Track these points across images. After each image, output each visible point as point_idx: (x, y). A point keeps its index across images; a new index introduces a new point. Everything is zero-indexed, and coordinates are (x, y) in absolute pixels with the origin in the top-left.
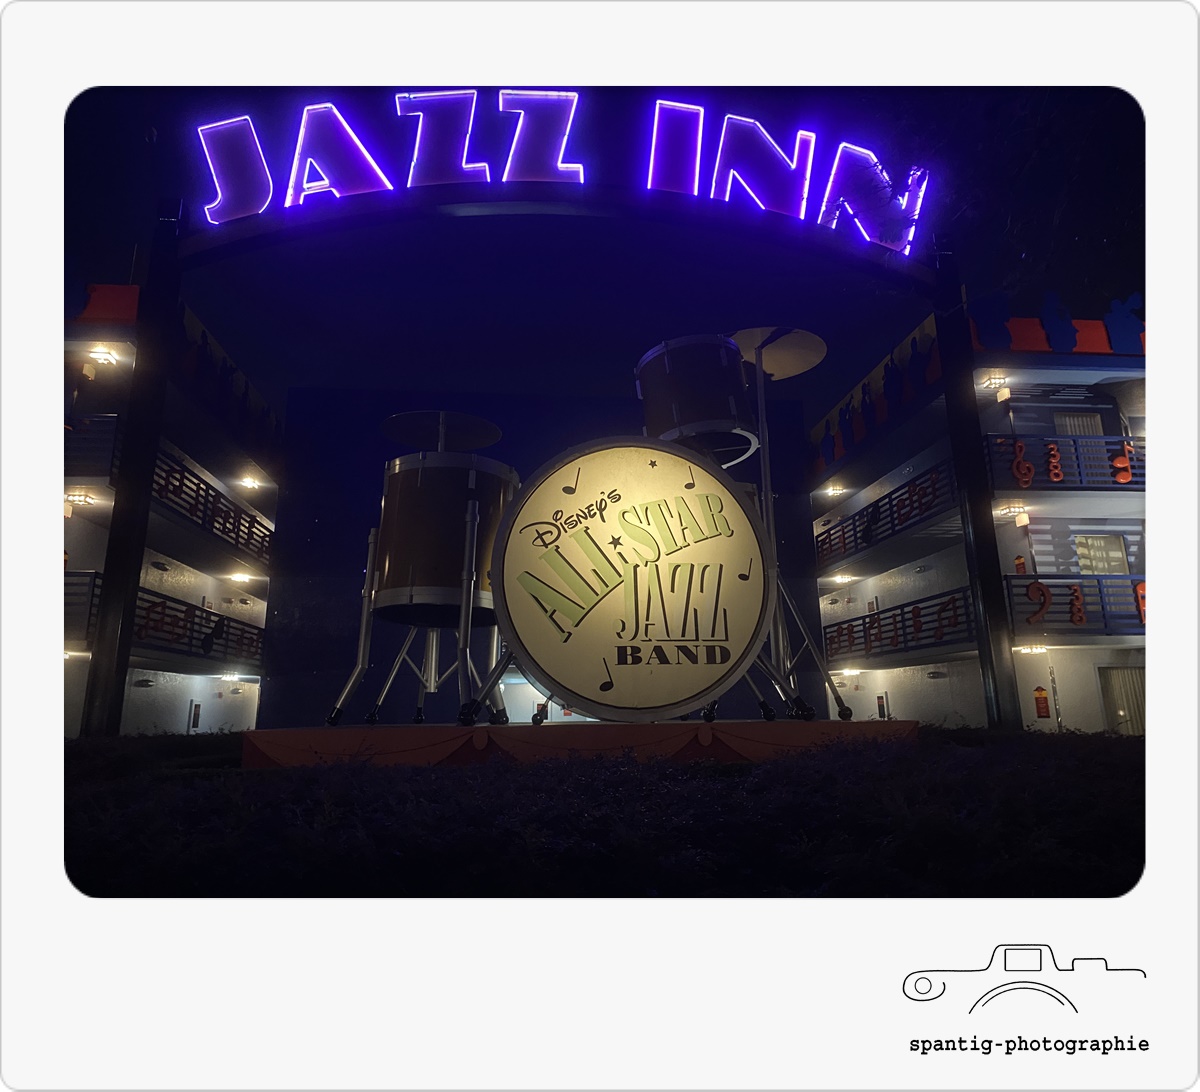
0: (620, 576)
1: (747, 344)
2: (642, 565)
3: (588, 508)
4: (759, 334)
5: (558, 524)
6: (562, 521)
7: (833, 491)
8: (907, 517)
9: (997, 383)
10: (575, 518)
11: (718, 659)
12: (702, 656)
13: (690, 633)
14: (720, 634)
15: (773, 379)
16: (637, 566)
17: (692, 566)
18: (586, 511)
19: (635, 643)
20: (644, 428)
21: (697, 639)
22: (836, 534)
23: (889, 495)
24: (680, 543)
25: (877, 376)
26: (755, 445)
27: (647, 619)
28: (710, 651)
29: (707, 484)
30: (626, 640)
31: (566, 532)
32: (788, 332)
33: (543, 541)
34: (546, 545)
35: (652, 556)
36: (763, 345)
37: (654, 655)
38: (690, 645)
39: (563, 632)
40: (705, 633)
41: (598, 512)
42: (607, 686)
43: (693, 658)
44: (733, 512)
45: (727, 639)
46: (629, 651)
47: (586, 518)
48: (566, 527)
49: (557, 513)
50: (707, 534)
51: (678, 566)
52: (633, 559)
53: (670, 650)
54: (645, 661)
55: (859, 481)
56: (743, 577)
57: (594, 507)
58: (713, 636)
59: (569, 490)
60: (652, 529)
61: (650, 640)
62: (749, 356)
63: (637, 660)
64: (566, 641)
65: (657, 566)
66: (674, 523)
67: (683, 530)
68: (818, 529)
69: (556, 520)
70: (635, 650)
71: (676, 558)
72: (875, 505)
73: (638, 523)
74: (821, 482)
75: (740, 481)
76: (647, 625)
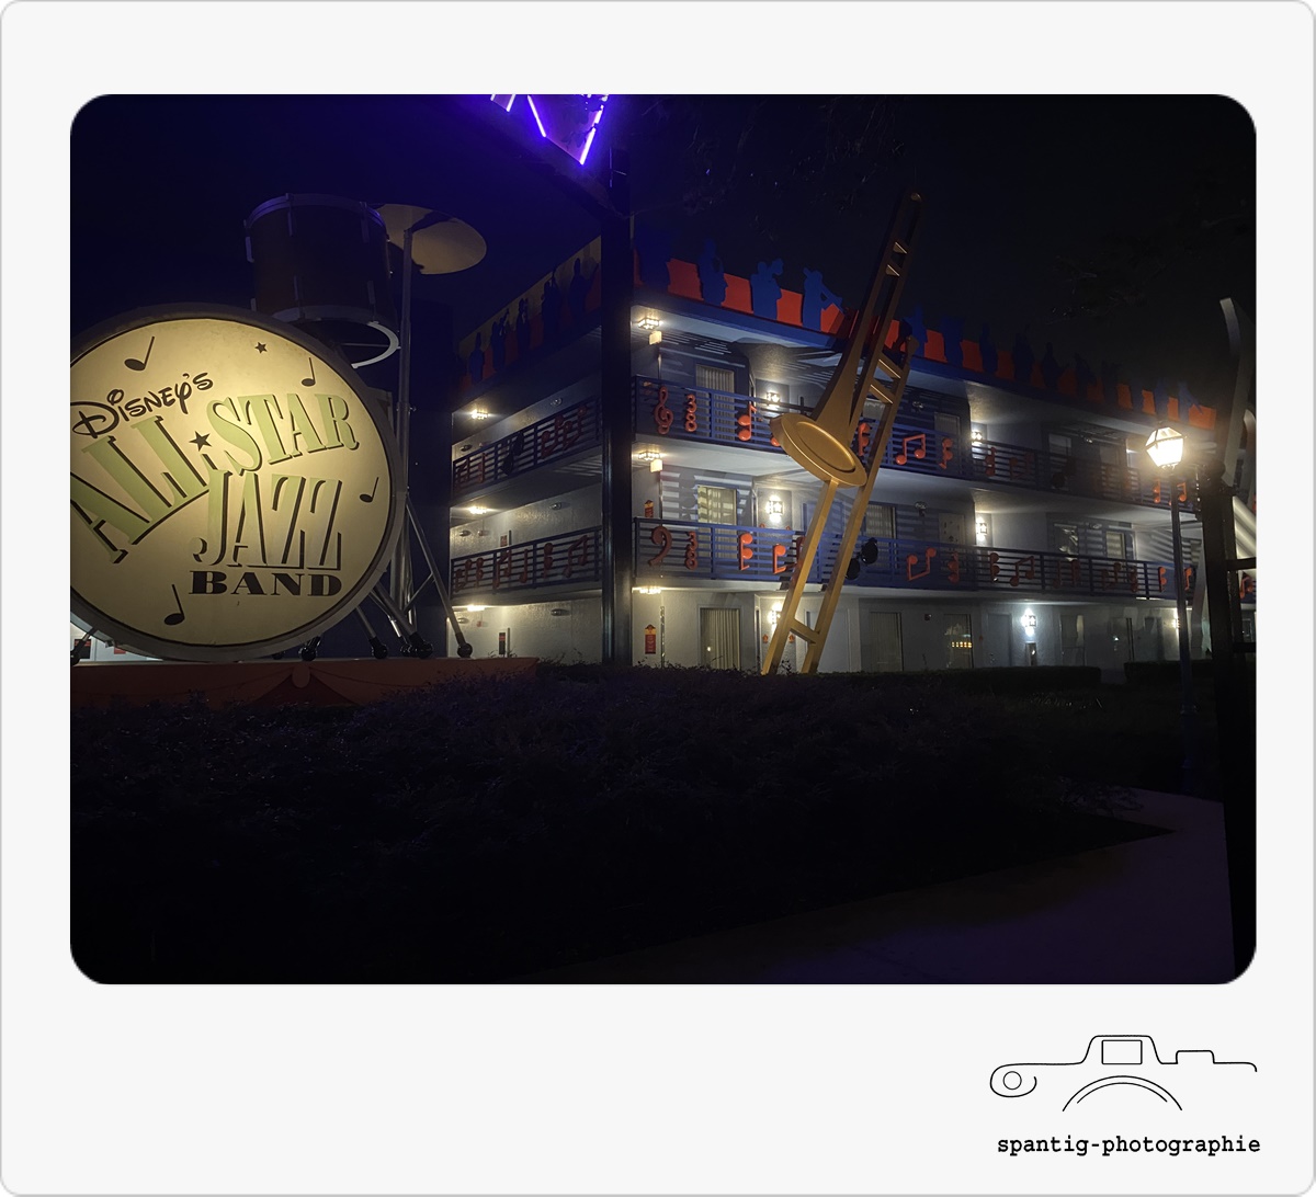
0: (204, 484)
1: (396, 222)
2: (236, 474)
3: (163, 392)
4: (412, 214)
5: (115, 407)
6: (123, 404)
7: (477, 413)
8: (550, 451)
9: (651, 324)
10: (142, 403)
11: (326, 590)
12: (306, 586)
13: (294, 559)
14: (331, 561)
15: (424, 272)
16: (230, 474)
17: (303, 480)
18: (160, 396)
19: (218, 568)
20: (253, 301)
21: (302, 567)
22: (475, 461)
23: (535, 426)
24: (290, 450)
25: (536, 293)
26: (394, 346)
27: (238, 541)
28: (317, 582)
29: (330, 383)
30: (207, 564)
31: (127, 419)
32: (445, 219)
33: (89, 427)
34: (94, 435)
35: (251, 463)
36: (415, 228)
37: (244, 583)
38: (292, 574)
39: (115, 549)
40: (312, 559)
41: (178, 400)
42: (174, 619)
43: (294, 588)
44: (360, 421)
45: (339, 568)
46: (210, 577)
47: (159, 405)
48: (127, 413)
49: (115, 392)
50: (325, 443)
51: (284, 479)
52: (223, 465)
53: (266, 579)
54: (230, 589)
55: (506, 406)
56: (366, 498)
57: (173, 392)
58: (322, 563)
59: (135, 365)
60: (254, 430)
61: (240, 565)
62: (396, 238)
63: (219, 589)
64: (118, 561)
65: (256, 476)
66: (284, 426)
67: (295, 435)
68: (456, 454)
69: (113, 403)
70: (219, 576)
71: (283, 469)
72: (520, 434)
73: (235, 421)
74: (465, 402)
75: (373, 386)
76: (237, 548)
